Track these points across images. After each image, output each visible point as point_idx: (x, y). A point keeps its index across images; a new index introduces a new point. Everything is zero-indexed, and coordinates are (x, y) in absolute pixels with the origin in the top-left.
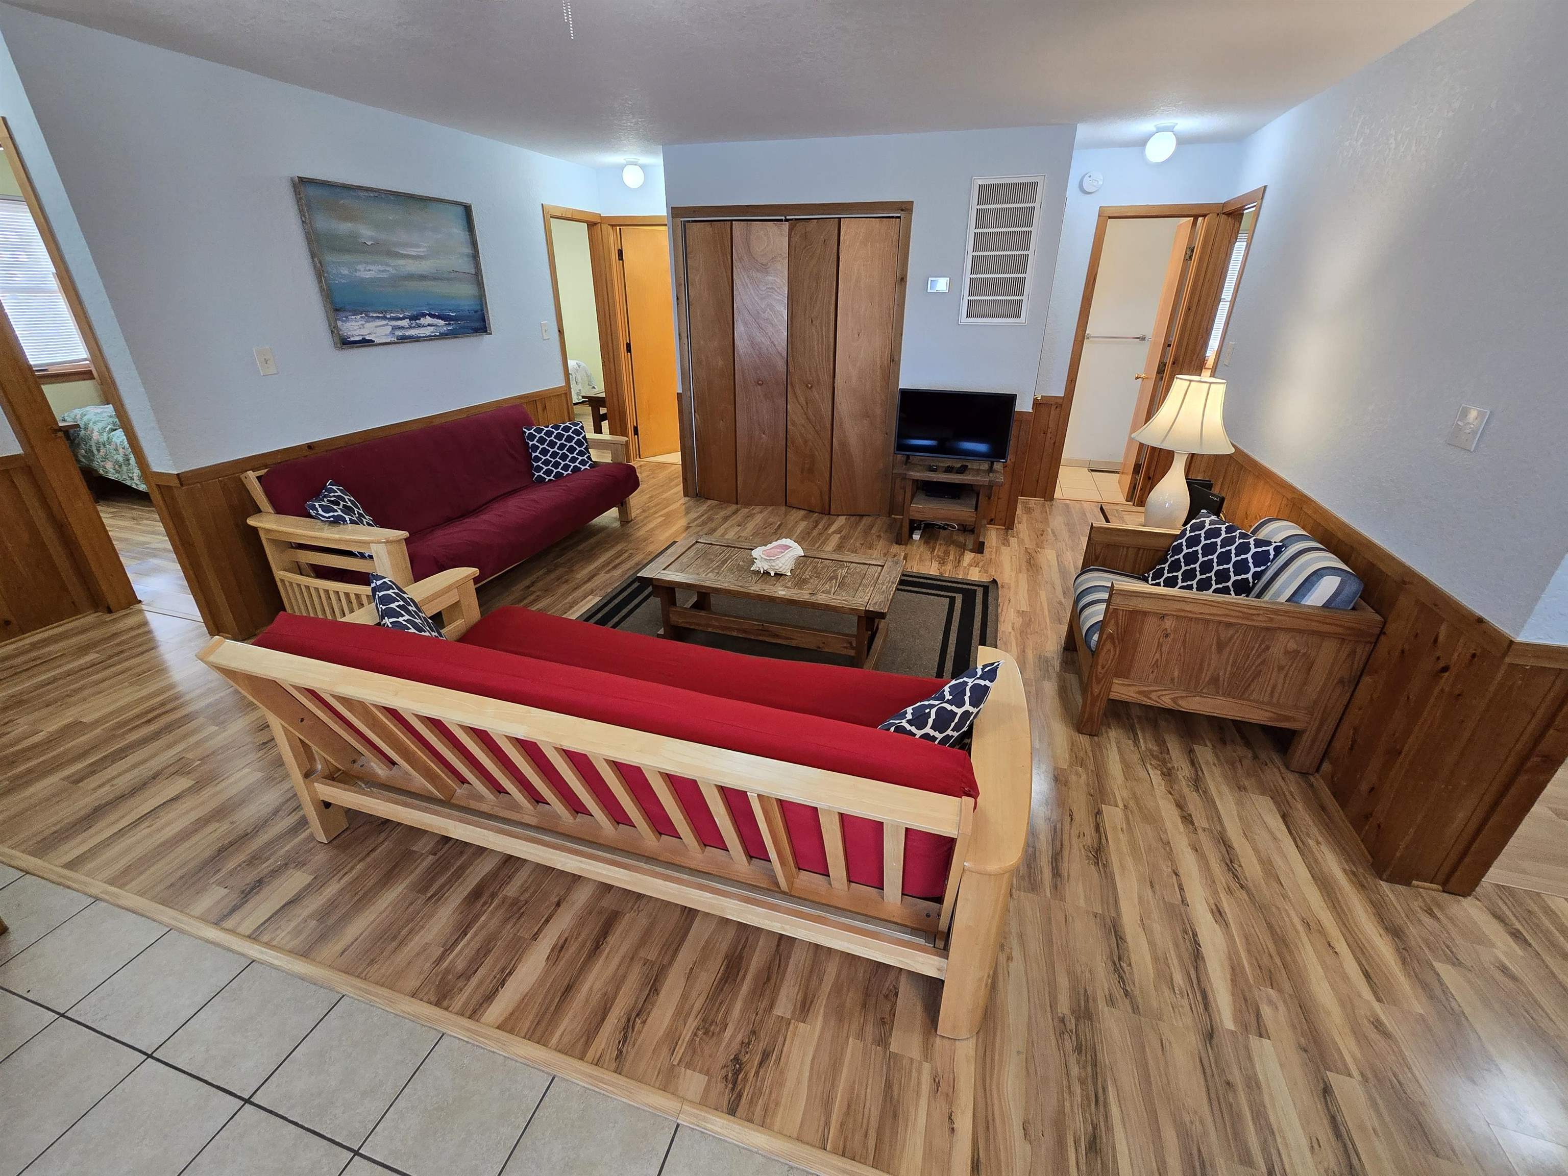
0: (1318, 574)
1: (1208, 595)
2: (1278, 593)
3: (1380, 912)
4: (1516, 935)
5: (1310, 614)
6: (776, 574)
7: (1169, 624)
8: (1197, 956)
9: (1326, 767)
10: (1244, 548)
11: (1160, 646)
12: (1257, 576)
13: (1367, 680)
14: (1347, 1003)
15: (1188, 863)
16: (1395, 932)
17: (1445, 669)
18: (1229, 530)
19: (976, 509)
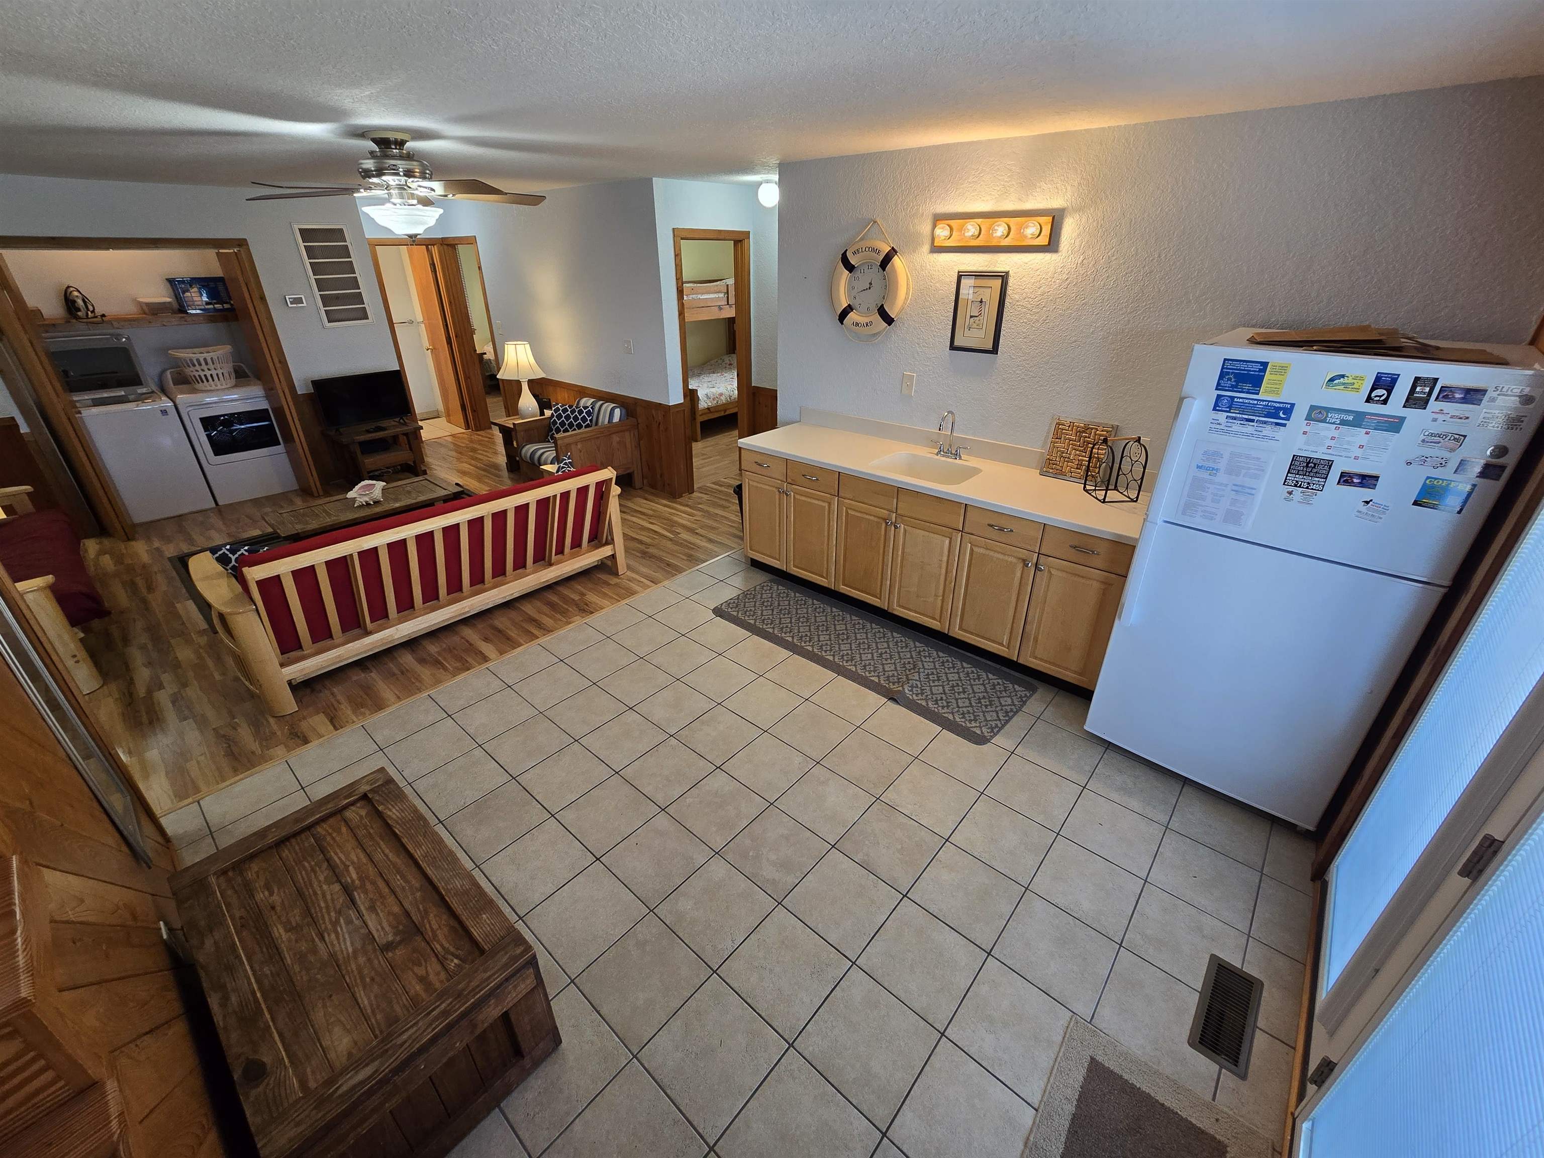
0: (613, 410)
1: (583, 430)
2: (603, 422)
3: (681, 504)
4: (706, 494)
5: (617, 424)
6: (375, 502)
7: (579, 446)
8: (656, 532)
9: (645, 481)
10: (581, 412)
11: (580, 457)
12: (591, 420)
13: (642, 442)
14: (689, 521)
15: (634, 519)
16: (687, 506)
17: (659, 424)
18: (570, 407)
19: (411, 449)
